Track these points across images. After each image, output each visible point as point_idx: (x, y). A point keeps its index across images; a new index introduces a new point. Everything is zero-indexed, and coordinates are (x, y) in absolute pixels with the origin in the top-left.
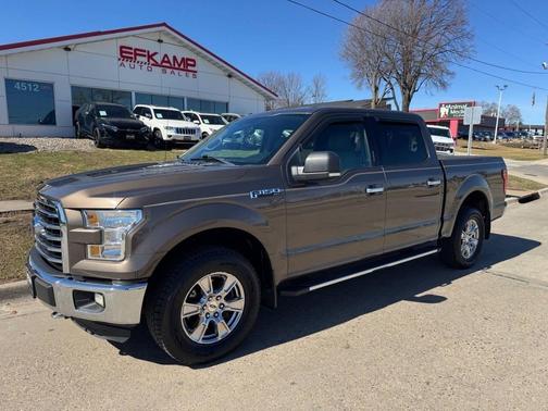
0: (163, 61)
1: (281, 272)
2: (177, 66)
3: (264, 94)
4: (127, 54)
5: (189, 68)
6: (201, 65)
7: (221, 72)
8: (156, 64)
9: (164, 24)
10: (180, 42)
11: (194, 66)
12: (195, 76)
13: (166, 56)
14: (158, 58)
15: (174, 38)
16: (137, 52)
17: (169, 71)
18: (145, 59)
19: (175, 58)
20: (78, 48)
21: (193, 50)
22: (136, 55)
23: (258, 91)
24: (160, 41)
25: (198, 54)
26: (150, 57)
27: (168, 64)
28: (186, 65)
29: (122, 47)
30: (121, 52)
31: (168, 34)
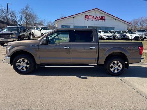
0: (96, 18)
1: (38, 62)
2: (100, 19)
3: (127, 24)
4: (87, 17)
5: (103, 19)
6: (107, 18)
7: (113, 19)
8: (94, 19)
9: (97, 9)
10: (101, 12)
11: (105, 18)
12: (104, 21)
13: (97, 16)
14: (95, 17)
15: (99, 12)
16: (90, 16)
17: (97, 20)
18: (91, 18)
19: (99, 17)
20: (76, 17)
21: (104, 14)
22: (89, 17)
23: (125, 23)
24: (96, 13)
25: (106, 15)
26: (93, 17)
27: (97, 18)
28: (102, 18)
29: (86, 16)
30: (86, 17)
31: (98, 11)
